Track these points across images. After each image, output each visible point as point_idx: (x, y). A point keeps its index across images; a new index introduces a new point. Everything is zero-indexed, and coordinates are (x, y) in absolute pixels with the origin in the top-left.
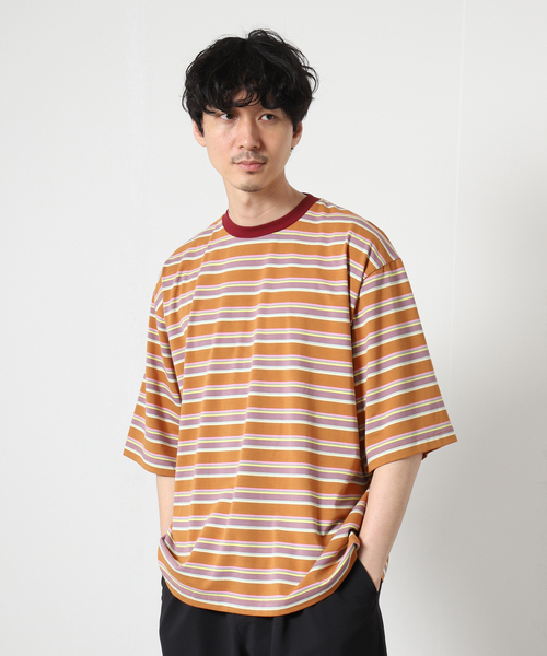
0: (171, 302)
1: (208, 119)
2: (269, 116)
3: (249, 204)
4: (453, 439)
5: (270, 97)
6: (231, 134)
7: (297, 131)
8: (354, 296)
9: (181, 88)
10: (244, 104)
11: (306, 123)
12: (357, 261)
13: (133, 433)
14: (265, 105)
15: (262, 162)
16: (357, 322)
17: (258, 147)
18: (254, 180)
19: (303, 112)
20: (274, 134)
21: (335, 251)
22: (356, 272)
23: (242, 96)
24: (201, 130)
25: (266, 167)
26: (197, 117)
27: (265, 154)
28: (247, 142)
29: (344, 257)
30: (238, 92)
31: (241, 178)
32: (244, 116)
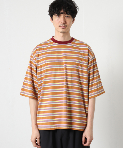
1: (54, 16)
2: (67, 16)
3: (63, 36)
5: (68, 12)
6: (59, 20)
7: (73, 20)
9: (48, 9)
10: (62, 13)
11: (75, 18)
14: (67, 14)
15: (66, 26)
17: (65, 23)
18: (64, 30)
19: (75, 16)
20: (69, 20)
23: (62, 11)
24: (52, 19)
26: (51, 16)
27: (66, 25)
28: (63, 22)
30: (61, 10)
31: (61, 30)
32: (62, 16)
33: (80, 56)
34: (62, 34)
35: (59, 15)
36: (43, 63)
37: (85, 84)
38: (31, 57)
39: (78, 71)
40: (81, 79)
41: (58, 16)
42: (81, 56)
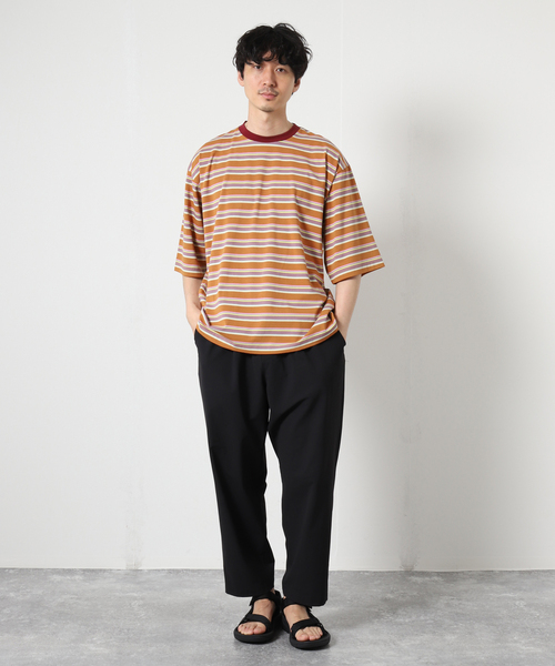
0: (206, 174)
1: (247, 67)
2: (281, 70)
3: (267, 121)
4: (383, 265)
5: (283, 59)
6: (257, 76)
7: (297, 83)
8: (329, 183)
9: (234, 51)
10: (268, 60)
11: (303, 80)
12: (332, 163)
13: (179, 257)
14: (281, 62)
16: (330, 198)
17: (274, 85)
18: (270, 105)
19: (302, 74)
20: (284, 80)
21: (319, 156)
22: (332, 170)
23: (268, 55)
24: (242, 76)
25: (277, 98)
26: (241, 68)
27: (276, 89)
28: (268, 82)
29: (324, 161)
30: (265, 51)
31: (262, 103)
32: (268, 67)
33: (308, 174)
34: (264, 116)
35: (260, 64)
36: (215, 189)
37: (314, 230)
38: (189, 174)
39: (300, 210)
40: (306, 217)
41: (258, 67)
42: (311, 172)
